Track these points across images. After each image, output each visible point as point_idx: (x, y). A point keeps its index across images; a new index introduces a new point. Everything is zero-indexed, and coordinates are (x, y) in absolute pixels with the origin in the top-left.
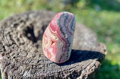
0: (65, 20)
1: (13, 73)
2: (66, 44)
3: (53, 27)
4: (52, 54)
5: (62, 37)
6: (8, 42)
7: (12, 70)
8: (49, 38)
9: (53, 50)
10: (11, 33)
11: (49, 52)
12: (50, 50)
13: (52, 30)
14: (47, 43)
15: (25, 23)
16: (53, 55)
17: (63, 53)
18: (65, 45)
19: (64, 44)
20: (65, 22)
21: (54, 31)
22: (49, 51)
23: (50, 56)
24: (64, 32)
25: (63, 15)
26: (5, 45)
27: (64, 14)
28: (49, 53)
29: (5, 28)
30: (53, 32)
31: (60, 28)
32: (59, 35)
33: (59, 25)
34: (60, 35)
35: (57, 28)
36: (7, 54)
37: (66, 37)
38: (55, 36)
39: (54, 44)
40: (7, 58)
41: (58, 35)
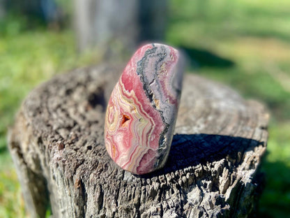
0: (157, 63)
1: (99, 178)
2: (157, 126)
3: (128, 80)
4: (121, 147)
5: (147, 108)
6: (65, 122)
7: (95, 172)
8: (117, 109)
9: (124, 139)
10: (64, 107)
11: (115, 144)
12: (118, 138)
13: (124, 90)
14: (113, 121)
15: (85, 86)
16: (124, 151)
17: (149, 148)
18: (153, 127)
19: (153, 125)
20: (156, 69)
21: (130, 91)
22: (115, 140)
23: (116, 152)
24: (152, 94)
25: (153, 49)
26: (59, 128)
27: (156, 48)
28: (115, 146)
29: (48, 98)
30: (127, 92)
31: (142, 83)
32: (139, 100)
33: (140, 76)
34: (142, 102)
35: (136, 84)
36: (70, 144)
37: (158, 108)
38: (130, 102)
39: (127, 122)
40: (73, 151)
41: (137, 100)
